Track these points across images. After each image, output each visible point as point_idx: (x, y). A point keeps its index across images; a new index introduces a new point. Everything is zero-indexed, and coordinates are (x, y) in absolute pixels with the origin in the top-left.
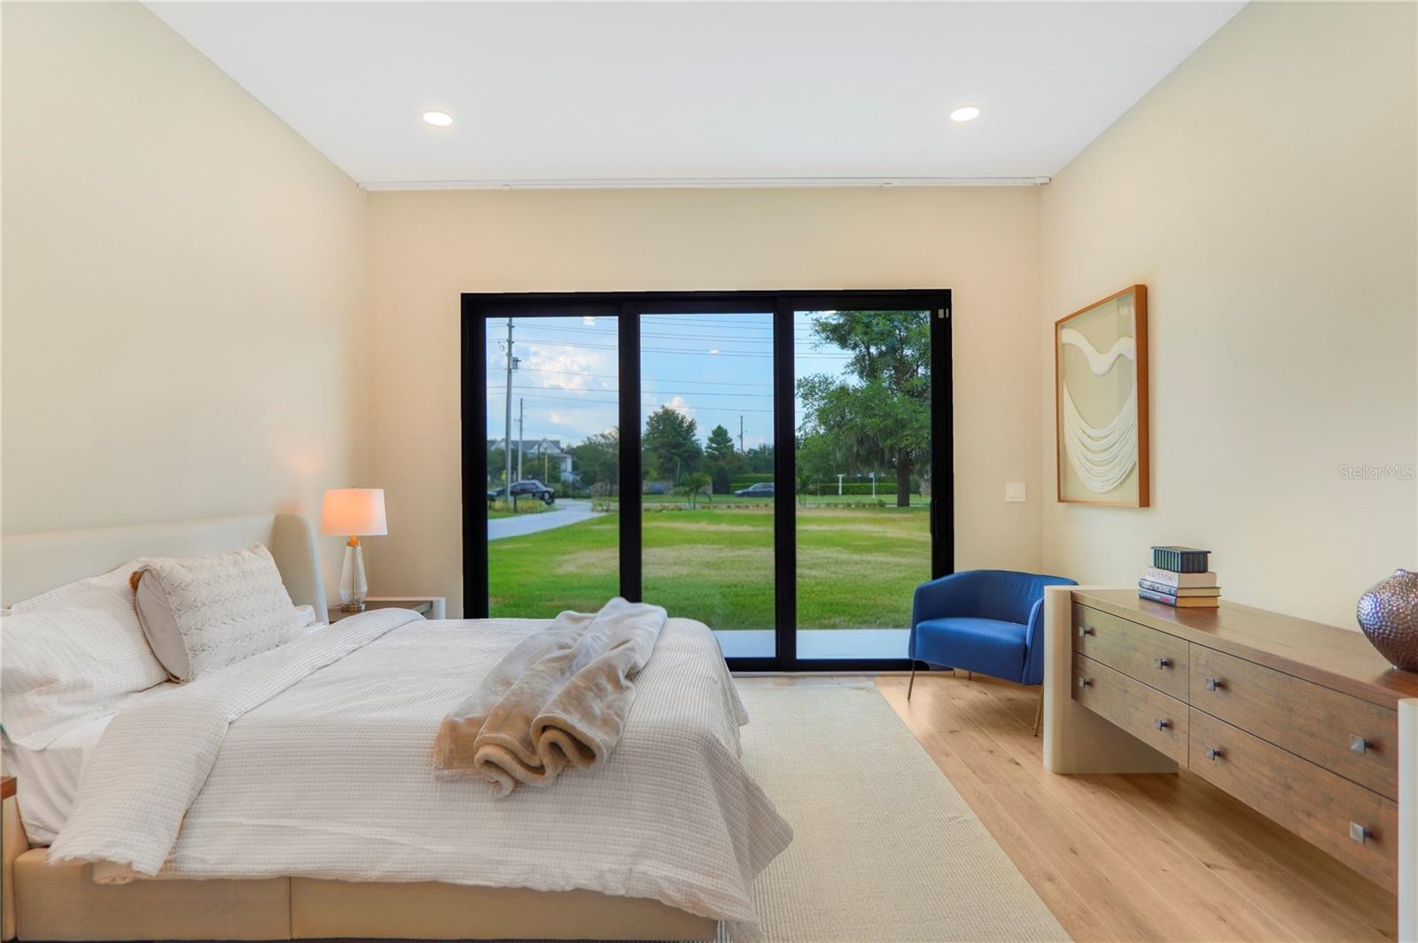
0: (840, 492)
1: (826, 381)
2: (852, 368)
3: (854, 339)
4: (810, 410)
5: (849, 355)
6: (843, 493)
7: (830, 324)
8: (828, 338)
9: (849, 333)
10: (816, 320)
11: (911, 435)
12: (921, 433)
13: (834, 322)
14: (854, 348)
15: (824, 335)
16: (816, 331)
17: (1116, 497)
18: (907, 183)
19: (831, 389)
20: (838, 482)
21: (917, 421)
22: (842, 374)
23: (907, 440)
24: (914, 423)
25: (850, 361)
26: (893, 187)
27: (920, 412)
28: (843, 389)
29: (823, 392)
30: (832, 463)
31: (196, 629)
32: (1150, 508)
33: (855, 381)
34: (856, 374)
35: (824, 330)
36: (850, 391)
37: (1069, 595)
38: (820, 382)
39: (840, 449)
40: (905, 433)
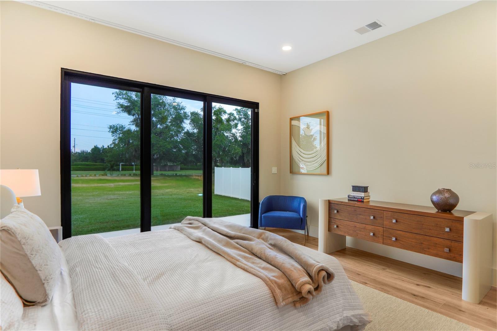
0: (121, 170)
1: (122, 127)
2: (133, 123)
3: (133, 112)
4: (116, 138)
5: (132, 118)
6: (122, 170)
7: (124, 105)
8: (123, 110)
9: (132, 109)
10: (118, 103)
11: (156, 149)
12: (160, 149)
13: (126, 105)
14: (133, 115)
15: (121, 109)
16: (118, 107)
17: (318, 171)
18: (250, 65)
19: (124, 130)
20: (120, 166)
21: (159, 144)
22: (129, 125)
23: (155, 151)
24: (158, 145)
25: (132, 120)
26: (246, 65)
27: (160, 141)
28: (129, 131)
29: (121, 131)
30: (124, 159)
31: (44, 265)
32: (329, 175)
33: (133, 128)
34: (134, 125)
35: (122, 107)
36: (132, 131)
37: (328, 201)
38: (120, 127)
39: (128, 153)
40: (154, 149)
